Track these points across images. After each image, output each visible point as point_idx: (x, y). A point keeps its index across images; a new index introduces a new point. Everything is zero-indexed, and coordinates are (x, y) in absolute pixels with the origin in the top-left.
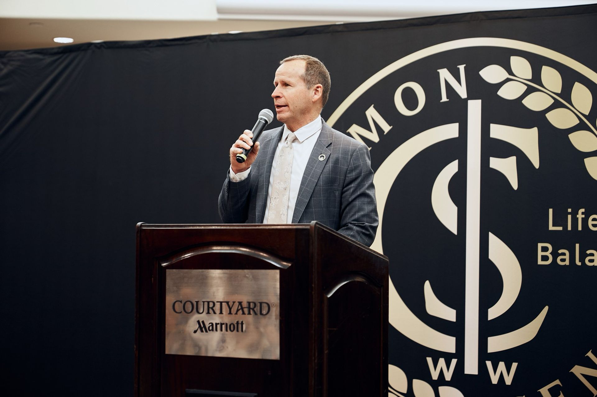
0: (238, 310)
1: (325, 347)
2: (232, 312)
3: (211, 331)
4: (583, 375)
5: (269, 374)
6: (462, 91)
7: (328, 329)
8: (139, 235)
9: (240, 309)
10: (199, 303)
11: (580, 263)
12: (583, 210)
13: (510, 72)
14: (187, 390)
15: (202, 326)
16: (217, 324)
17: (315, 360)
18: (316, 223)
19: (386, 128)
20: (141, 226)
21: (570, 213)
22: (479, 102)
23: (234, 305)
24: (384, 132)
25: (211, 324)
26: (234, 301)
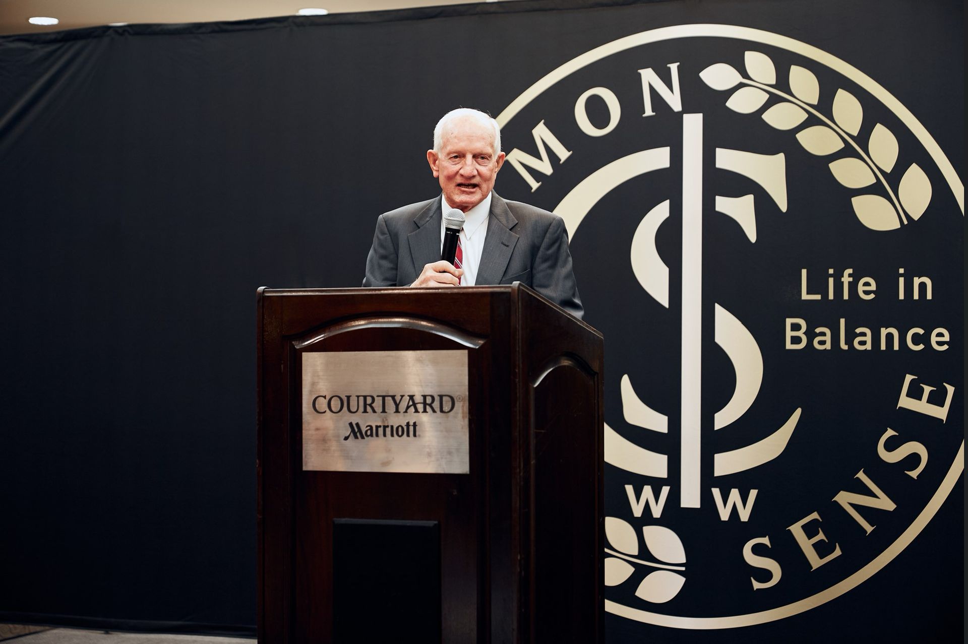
0: (408, 407)
1: (532, 455)
2: (400, 410)
3: (370, 437)
4: (852, 505)
5: (454, 494)
6: (674, 101)
7: (535, 430)
8: (261, 304)
9: (411, 406)
10: (351, 398)
11: (847, 346)
12: (850, 271)
13: (745, 75)
14: (335, 519)
15: (356, 430)
16: (377, 427)
17: (520, 473)
18: (520, 284)
19: (563, 154)
20: (264, 291)
21: (831, 276)
22: (700, 116)
23: (402, 402)
24: (560, 160)
25: (369, 428)
26: (402, 394)
